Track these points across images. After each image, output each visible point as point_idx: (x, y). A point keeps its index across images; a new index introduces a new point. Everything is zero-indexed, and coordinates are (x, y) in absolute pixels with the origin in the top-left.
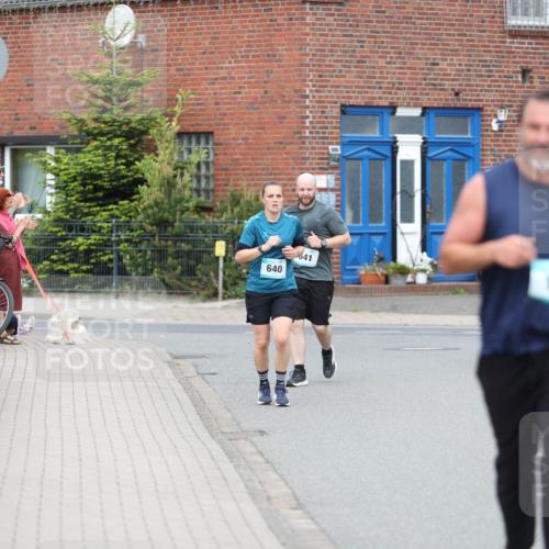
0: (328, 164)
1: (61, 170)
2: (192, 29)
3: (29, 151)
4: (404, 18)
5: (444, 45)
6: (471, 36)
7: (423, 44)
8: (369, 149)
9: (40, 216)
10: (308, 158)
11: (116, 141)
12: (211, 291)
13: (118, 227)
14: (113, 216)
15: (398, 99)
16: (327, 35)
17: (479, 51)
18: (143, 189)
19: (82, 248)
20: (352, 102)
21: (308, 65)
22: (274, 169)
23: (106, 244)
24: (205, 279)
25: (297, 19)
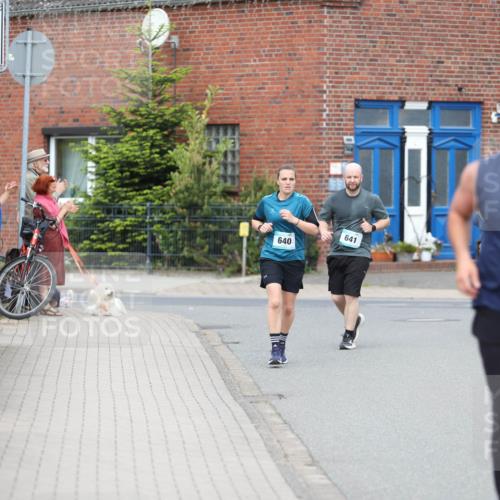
0: (343, 153)
1: (101, 159)
2: (221, 31)
3: (72, 141)
4: (413, 20)
5: (448, 45)
6: (473, 37)
7: (430, 44)
8: (379, 139)
9: (81, 200)
10: (324, 148)
11: (151, 132)
12: (236, 268)
13: (152, 210)
14: (147, 200)
15: (407, 94)
16: (343, 36)
17: (480, 50)
18: (175, 175)
19: (119, 229)
20: (365, 96)
21: (326, 63)
22: (293, 157)
23: (141, 225)
24: (230, 256)
25: (316, 22)
